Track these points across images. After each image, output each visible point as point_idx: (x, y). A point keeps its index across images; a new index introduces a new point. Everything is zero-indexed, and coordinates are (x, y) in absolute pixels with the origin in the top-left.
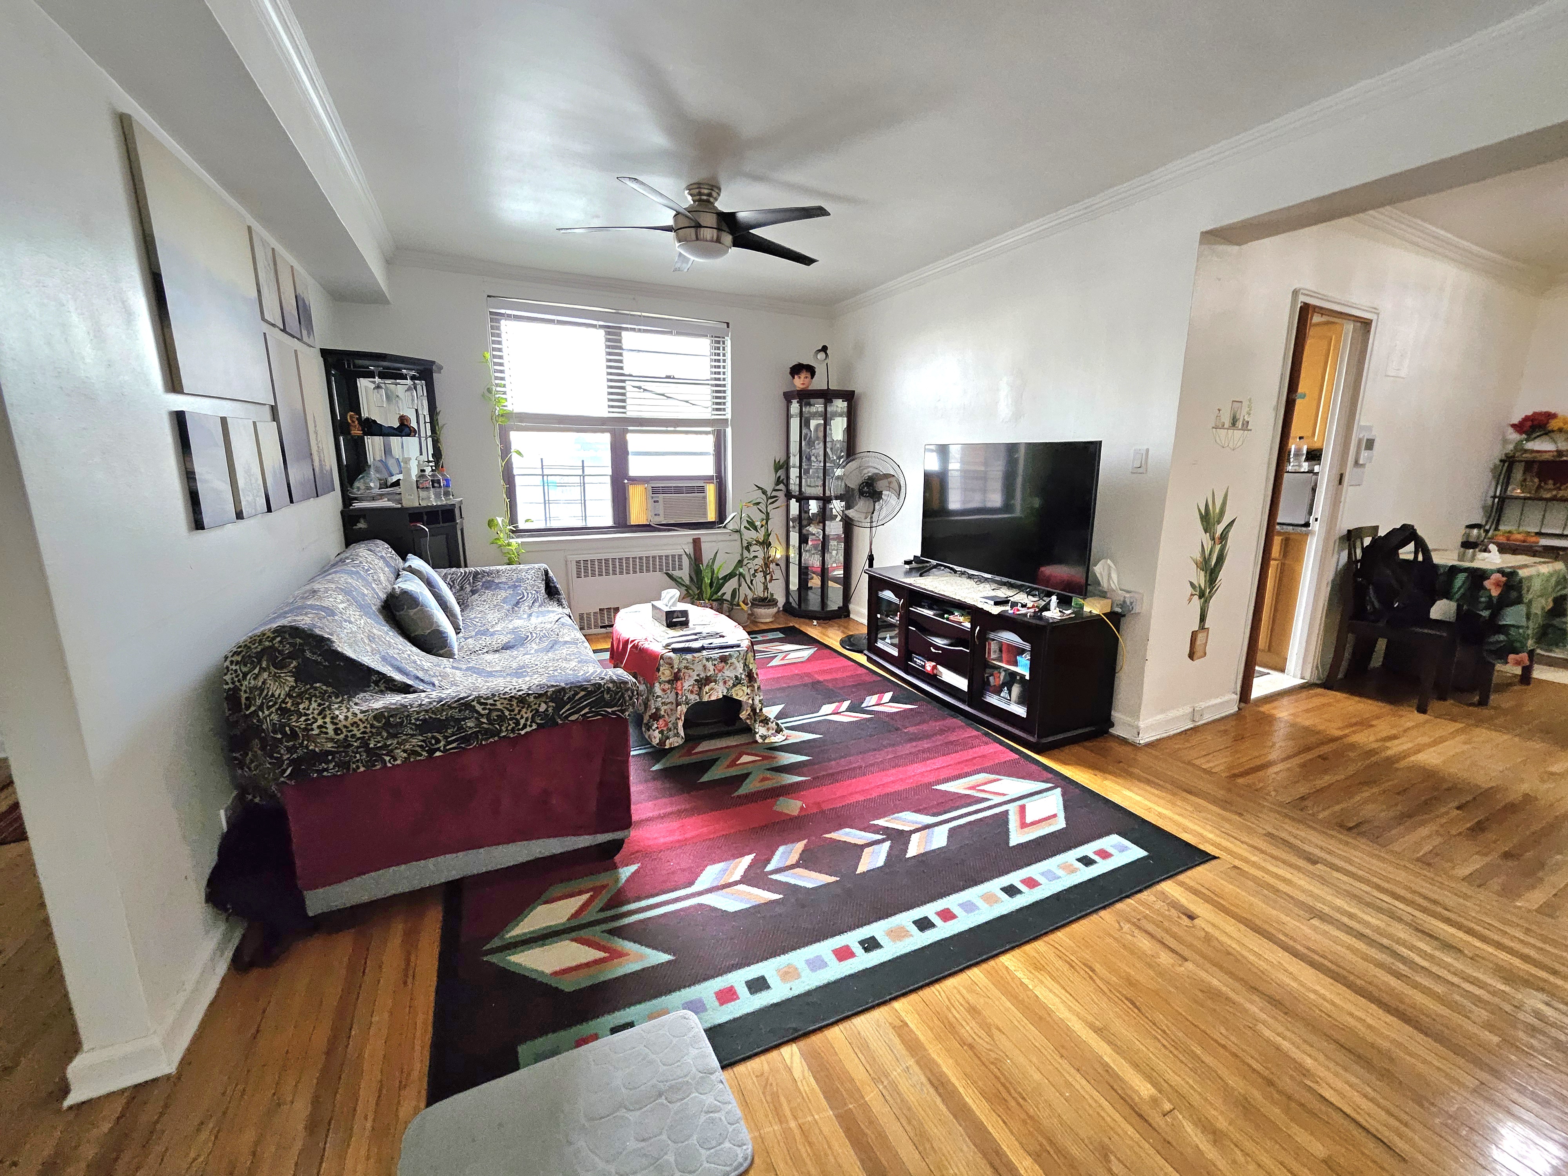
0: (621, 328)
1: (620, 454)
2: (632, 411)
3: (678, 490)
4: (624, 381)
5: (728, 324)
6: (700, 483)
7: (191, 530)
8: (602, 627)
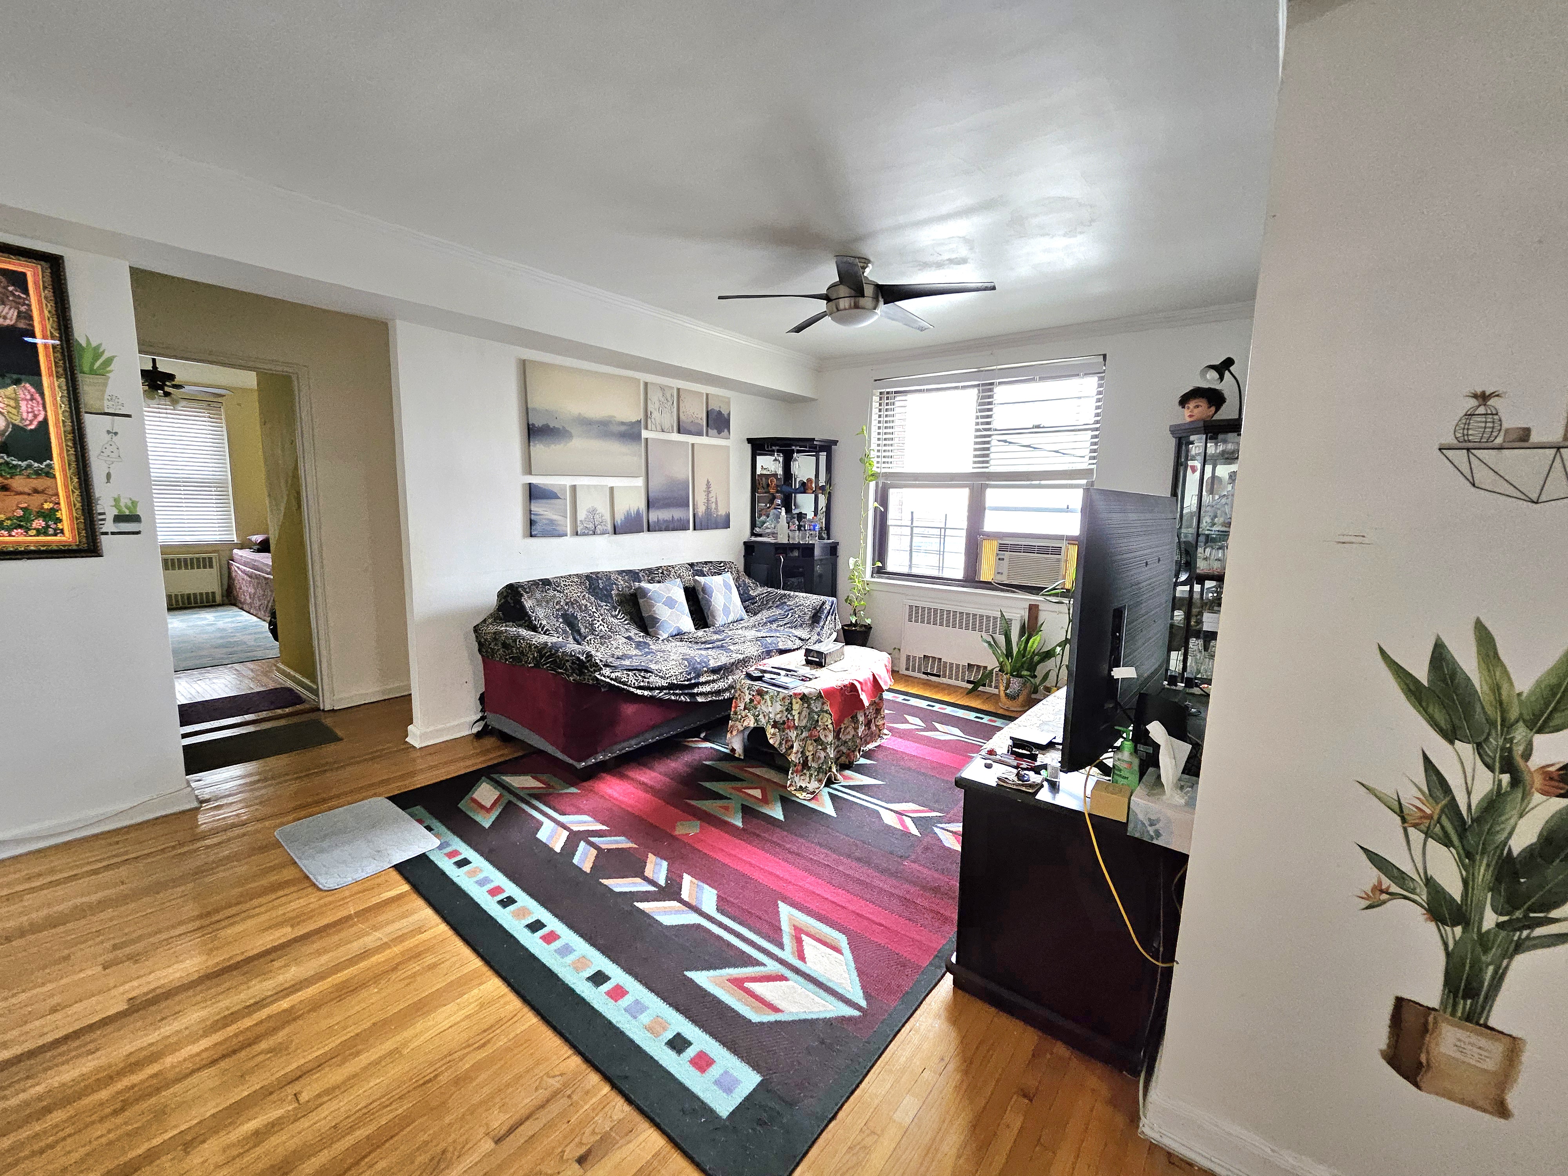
0: (992, 384)
1: (977, 510)
2: (995, 466)
3: (1029, 549)
4: (989, 436)
5: (1105, 356)
6: (1057, 544)
7: (524, 536)
8: (924, 673)
